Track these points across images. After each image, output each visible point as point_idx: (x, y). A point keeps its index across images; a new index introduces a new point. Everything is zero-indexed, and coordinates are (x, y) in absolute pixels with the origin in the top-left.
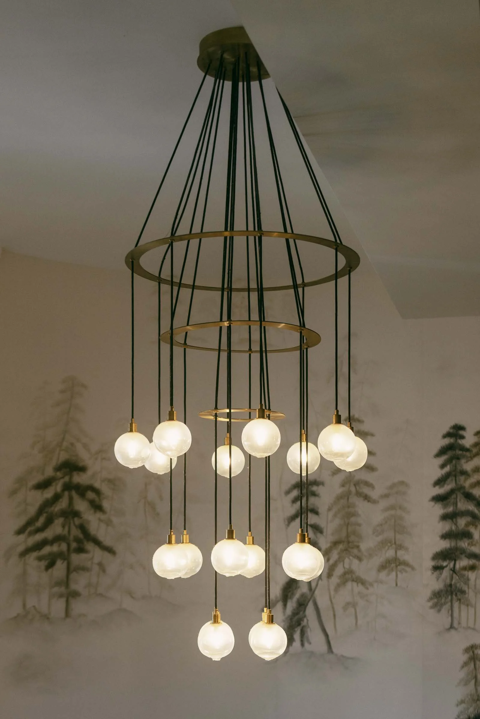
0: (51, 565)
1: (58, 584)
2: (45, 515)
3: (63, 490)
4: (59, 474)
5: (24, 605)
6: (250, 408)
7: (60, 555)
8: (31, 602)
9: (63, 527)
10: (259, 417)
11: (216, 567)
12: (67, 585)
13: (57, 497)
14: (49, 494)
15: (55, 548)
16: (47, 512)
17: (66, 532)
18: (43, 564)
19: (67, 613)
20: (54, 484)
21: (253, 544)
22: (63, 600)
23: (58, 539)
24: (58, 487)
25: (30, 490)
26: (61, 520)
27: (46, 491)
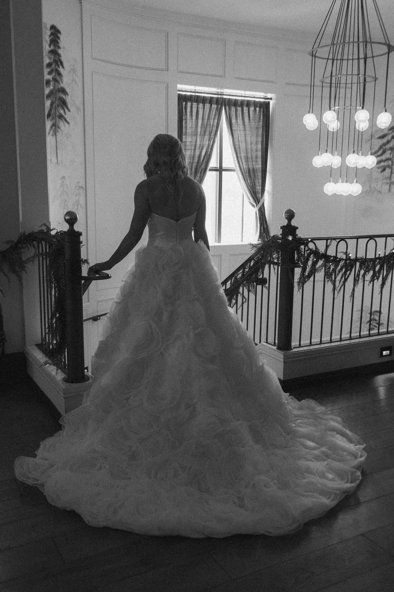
0: (384, 170)
1: (387, 178)
2: (382, 150)
3: (392, 139)
4: (390, 132)
5: (370, 187)
6: (345, 106)
7: (388, 166)
8: (373, 185)
9: (390, 154)
10: (329, 110)
11: (348, 163)
12: (390, 179)
13: (388, 142)
14: (385, 140)
15: (386, 163)
16: (383, 149)
17: (391, 157)
18: (380, 170)
19: (389, 191)
20: (387, 136)
21: (362, 155)
22: (388, 185)
23: (388, 159)
24: (389, 137)
25: (376, 139)
26: (389, 152)
27: (384, 139)
